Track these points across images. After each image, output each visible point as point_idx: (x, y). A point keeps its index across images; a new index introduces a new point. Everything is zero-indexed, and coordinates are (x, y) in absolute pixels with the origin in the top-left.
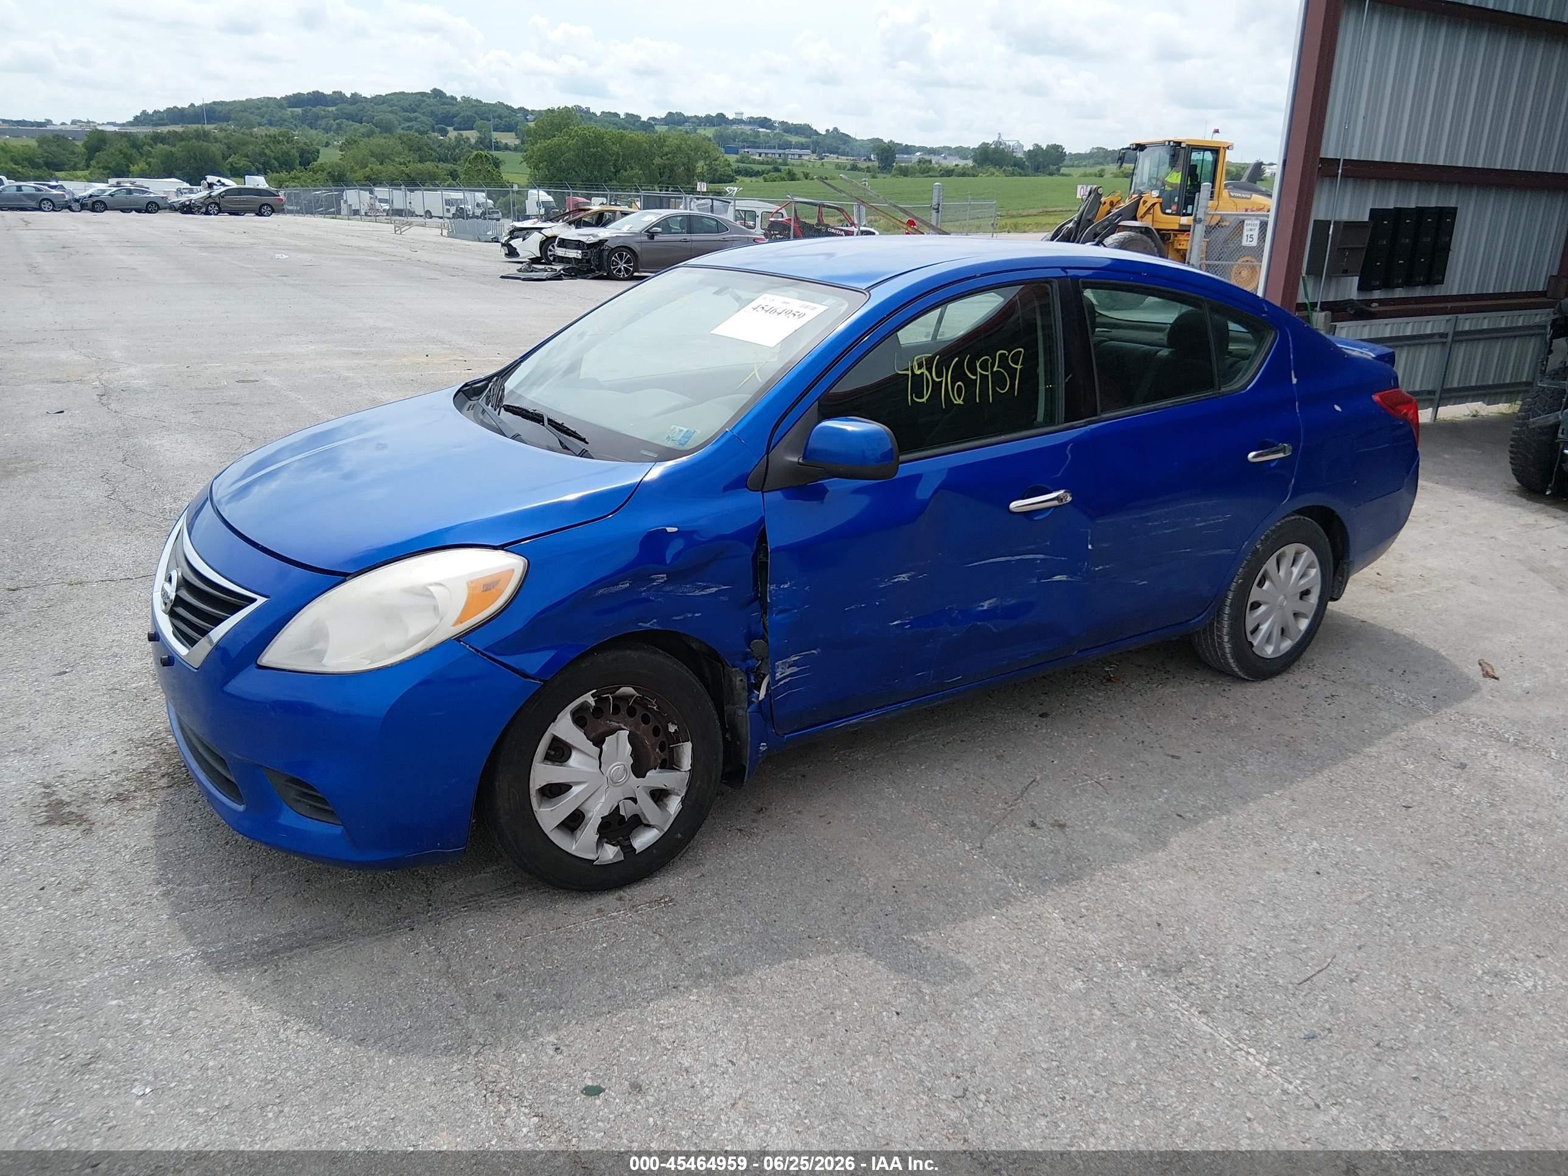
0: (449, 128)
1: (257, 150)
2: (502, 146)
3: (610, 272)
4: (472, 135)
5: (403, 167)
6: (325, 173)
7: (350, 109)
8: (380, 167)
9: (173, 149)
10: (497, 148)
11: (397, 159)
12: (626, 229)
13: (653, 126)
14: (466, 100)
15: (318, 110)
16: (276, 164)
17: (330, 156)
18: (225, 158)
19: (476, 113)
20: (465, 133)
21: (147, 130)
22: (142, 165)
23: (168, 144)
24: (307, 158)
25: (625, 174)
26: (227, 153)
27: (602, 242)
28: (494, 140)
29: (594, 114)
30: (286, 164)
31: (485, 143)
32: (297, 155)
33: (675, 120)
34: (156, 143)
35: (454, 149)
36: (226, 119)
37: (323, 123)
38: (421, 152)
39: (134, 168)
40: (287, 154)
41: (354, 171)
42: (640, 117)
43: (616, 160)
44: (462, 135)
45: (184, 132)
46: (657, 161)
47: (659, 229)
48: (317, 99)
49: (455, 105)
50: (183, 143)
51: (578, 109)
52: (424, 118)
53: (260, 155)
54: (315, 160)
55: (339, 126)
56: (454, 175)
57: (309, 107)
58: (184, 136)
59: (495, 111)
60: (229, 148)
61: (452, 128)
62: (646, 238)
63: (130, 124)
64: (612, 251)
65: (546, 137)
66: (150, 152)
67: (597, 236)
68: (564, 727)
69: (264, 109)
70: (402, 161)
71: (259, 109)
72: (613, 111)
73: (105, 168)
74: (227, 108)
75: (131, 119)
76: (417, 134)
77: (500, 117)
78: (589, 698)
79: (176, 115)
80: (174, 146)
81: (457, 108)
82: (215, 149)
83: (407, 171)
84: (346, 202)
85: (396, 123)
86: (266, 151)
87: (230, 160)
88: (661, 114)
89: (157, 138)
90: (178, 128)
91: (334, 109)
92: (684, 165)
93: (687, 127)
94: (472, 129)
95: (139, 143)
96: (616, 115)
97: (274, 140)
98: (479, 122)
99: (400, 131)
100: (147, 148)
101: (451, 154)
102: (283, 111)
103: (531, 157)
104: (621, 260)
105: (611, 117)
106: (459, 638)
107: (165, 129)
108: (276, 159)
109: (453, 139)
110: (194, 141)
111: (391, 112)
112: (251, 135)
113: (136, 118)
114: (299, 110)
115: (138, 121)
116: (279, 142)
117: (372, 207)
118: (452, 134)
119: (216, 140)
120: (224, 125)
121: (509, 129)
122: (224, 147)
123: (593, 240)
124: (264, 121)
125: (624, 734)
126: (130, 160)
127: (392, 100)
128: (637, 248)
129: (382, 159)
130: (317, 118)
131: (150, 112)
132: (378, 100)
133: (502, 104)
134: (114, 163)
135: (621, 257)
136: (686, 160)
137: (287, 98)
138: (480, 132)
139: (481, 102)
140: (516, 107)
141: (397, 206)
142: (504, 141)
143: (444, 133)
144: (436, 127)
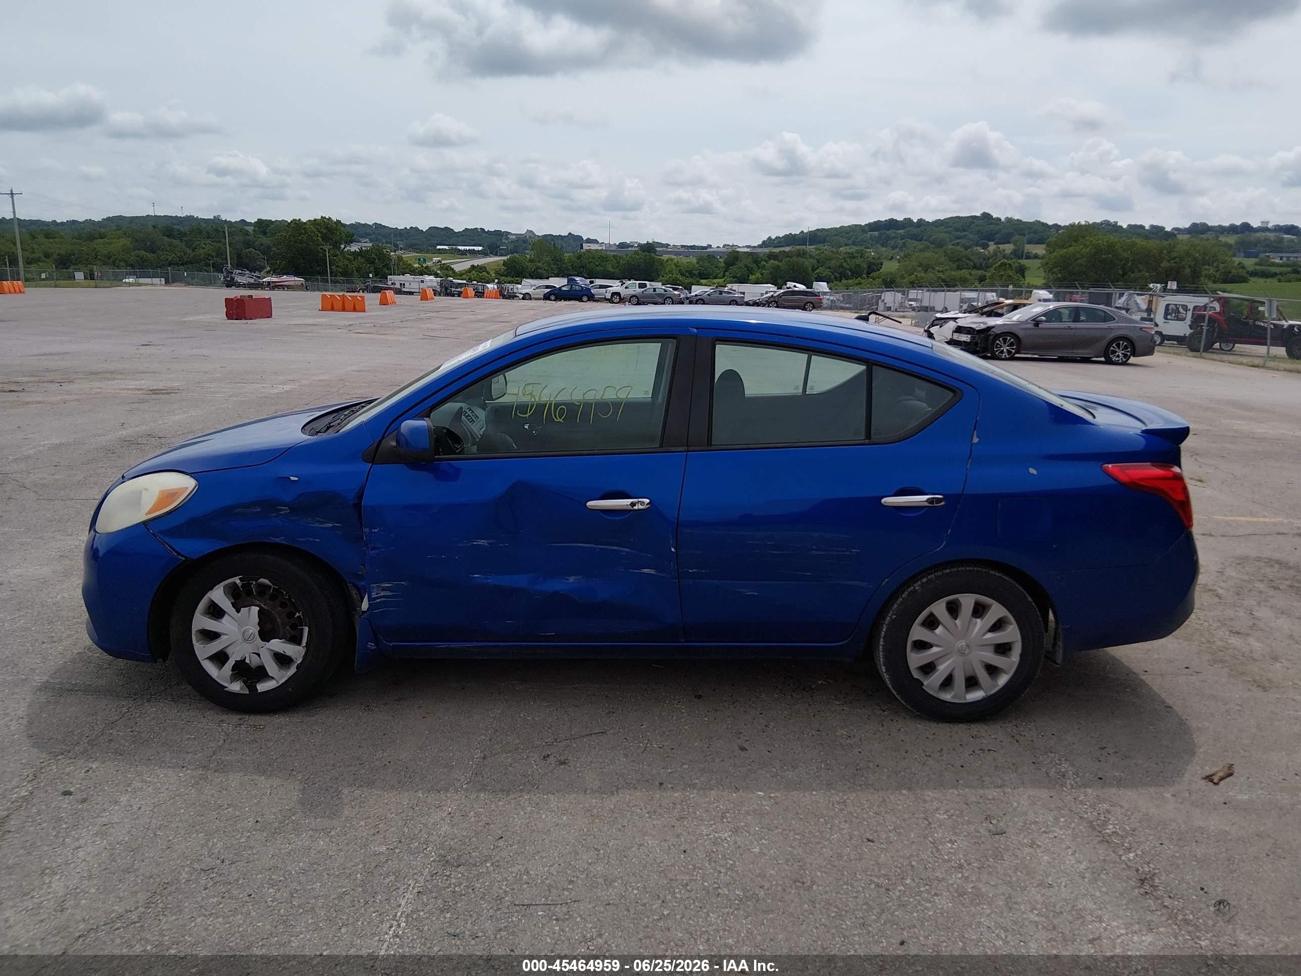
0: (990, 243)
1: (838, 264)
2: (1031, 255)
3: (993, 353)
4: (1008, 248)
5: (941, 275)
6: (880, 280)
7: (915, 231)
8: (923, 274)
9: (780, 264)
10: (1028, 257)
11: (937, 268)
12: (1015, 319)
13: (1175, 235)
14: (1009, 220)
15: (891, 232)
16: (850, 273)
17: (890, 267)
18: (814, 270)
19: (1015, 230)
20: (1002, 247)
21: (767, 250)
22: (758, 275)
23: (778, 260)
24: (873, 267)
25: (1132, 275)
26: (816, 266)
27: (989, 328)
28: (1026, 251)
29: (1121, 227)
30: (856, 273)
31: (1018, 254)
32: (866, 266)
33: (1198, 229)
34: (770, 259)
35: (989, 259)
36: (823, 241)
37: (892, 242)
38: (959, 262)
39: (752, 277)
40: (859, 266)
41: (902, 277)
42: (1164, 228)
43: (1125, 264)
44: (999, 248)
45: (790, 251)
46: (1165, 264)
47: (1043, 318)
48: (892, 224)
49: (999, 224)
50: (788, 259)
51: (1107, 223)
52: (971, 236)
53: (839, 267)
54: (879, 270)
55: (904, 245)
56: (982, 279)
57: (884, 231)
58: (790, 254)
59: (1031, 228)
60: (818, 262)
61: (992, 243)
62: (1031, 326)
63: (760, 246)
64: (998, 336)
65: (1063, 247)
66: (764, 265)
67: (986, 323)
68: (218, 595)
69: (851, 233)
70: (941, 269)
71: (848, 233)
72: (1139, 224)
73: (734, 277)
74: (826, 233)
75: (760, 243)
76: (962, 249)
77: (1035, 232)
78: (237, 580)
79: (790, 239)
80: (781, 261)
81: (998, 227)
82: (808, 263)
83: (944, 277)
84: (883, 301)
85: (948, 239)
86: (844, 264)
87: (817, 271)
88: (1187, 225)
89: (772, 256)
90: (787, 249)
91: (902, 231)
92: (1190, 267)
93: (1209, 235)
94: (1009, 243)
95: (759, 259)
96: (1142, 227)
97: (852, 256)
98: (1017, 237)
99: (950, 247)
100: (763, 263)
101: (983, 265)
102: (865, 235)
103: (1047, 263)
104: (1005, 343)
105: (1136, 229)
106: (145, 523)
107: (777, 250)
108: (850, 270)
109: (992, 251)
110: (795, 257)
111: (946, 232)
112: (837, 252)
113: (764, 242)
114: (876, 233)
115: (764, 244)
116: (854, 257)
117: (902, 305)
118: (992, 247)
119: (811, 256)
120: (820, 246)
121: (1040, 242)
122: (815, 261)
123: (983, 326)
124: (850, 242)
125: (255, 610)
126: (751, 271)
127: (948, 223)
128: (1021, 334)
129: (926, 268)
130: (889, 238)
131: (773, 237)
132: (938, 223)
133: (1039, 222)
134: (740, 274)
135: (1005, 341)
136: (1192, 263)
137: (870, 224)
138: (1015, 245)
139: (1021, 221)
140: (1050, 223)
141: (925, 304)
142: (1034, 252)
143: (985, 246)
144: (981, 242)
